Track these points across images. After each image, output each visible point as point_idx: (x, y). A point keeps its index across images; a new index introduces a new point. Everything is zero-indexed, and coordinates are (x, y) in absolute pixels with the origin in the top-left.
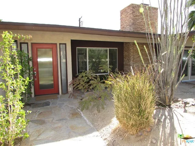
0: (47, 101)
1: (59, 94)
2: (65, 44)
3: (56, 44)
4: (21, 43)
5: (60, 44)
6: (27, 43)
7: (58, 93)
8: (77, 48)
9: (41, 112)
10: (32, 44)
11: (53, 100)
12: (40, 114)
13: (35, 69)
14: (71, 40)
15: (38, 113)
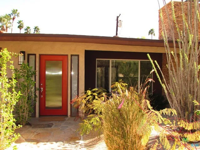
0: (51, 122)
1: (67, 117)
2: (78, 56)
3: (67, 55)
4: (29, 55)
5: (72, 55)
6: (35, 55)
7: (67, 115)
8: (97, 59)
9: (40, 133)
10: (40, 55)
11: (57, 122)
12: (38, 134)
13: (42, 84)
14: (85, 51)
15: (35, 133)
